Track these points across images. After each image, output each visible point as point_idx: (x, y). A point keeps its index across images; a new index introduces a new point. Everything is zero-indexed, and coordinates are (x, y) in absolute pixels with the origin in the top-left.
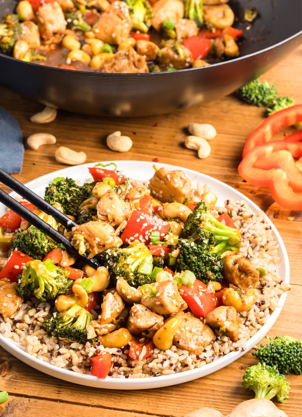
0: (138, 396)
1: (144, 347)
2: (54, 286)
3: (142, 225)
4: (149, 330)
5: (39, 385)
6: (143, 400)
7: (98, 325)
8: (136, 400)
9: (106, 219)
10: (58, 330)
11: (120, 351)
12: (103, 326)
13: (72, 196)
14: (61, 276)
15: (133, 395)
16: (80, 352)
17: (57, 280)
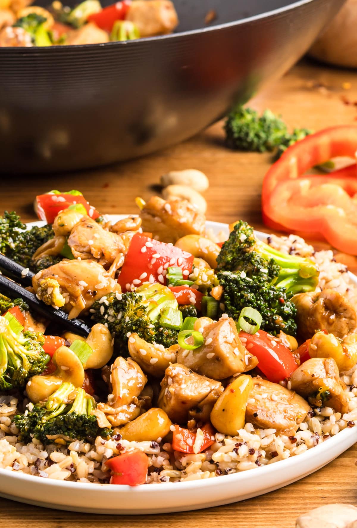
0: (199, 519)
1: (199, 430)
2: (24, 356)
3: (151, 257)
6: (210, 524)
7: (109, 409)
8: (198, 524)
9: (89, 256)
10: (41, 427)
11: (157, 446)
12: (118, 410)
13: (18, 242)
14: (33, 341)
15: (190, 518)
16: (87, 455)
17: (26, 347)
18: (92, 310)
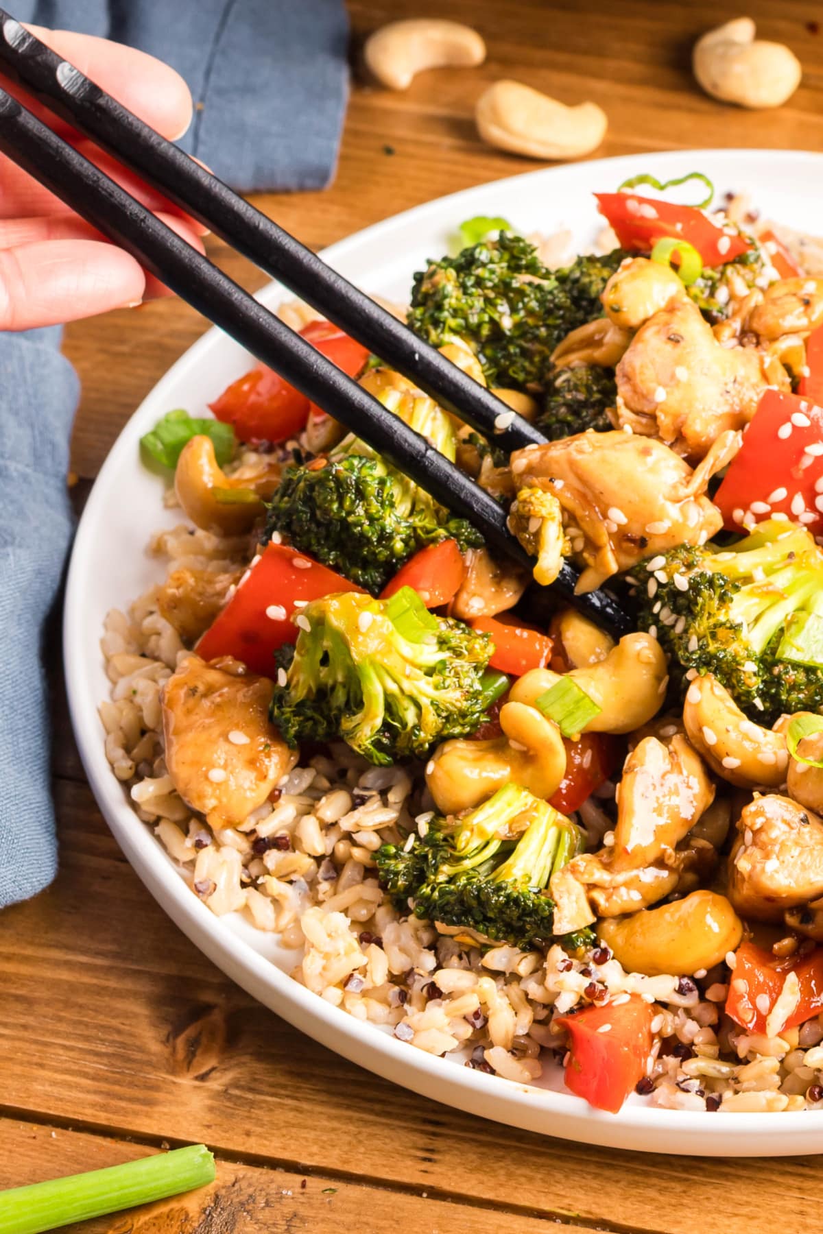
0: (761, 1182)
1: (792, 977)
2: (425, 702)
3: (801, 453)
4: (815, 905)
5: (350, 1119)
6: (781, 1203)
7: (600, 876)
8: (754, 1199)
9: (650, 425)
10: (433, 890)
11: (691, 990)
12: (621, 878)
13: (522, 313)
14: (457, 662)
15: (739, 1177)
16: (522, 986)
17: (436, 678)
18: (630, 579)
